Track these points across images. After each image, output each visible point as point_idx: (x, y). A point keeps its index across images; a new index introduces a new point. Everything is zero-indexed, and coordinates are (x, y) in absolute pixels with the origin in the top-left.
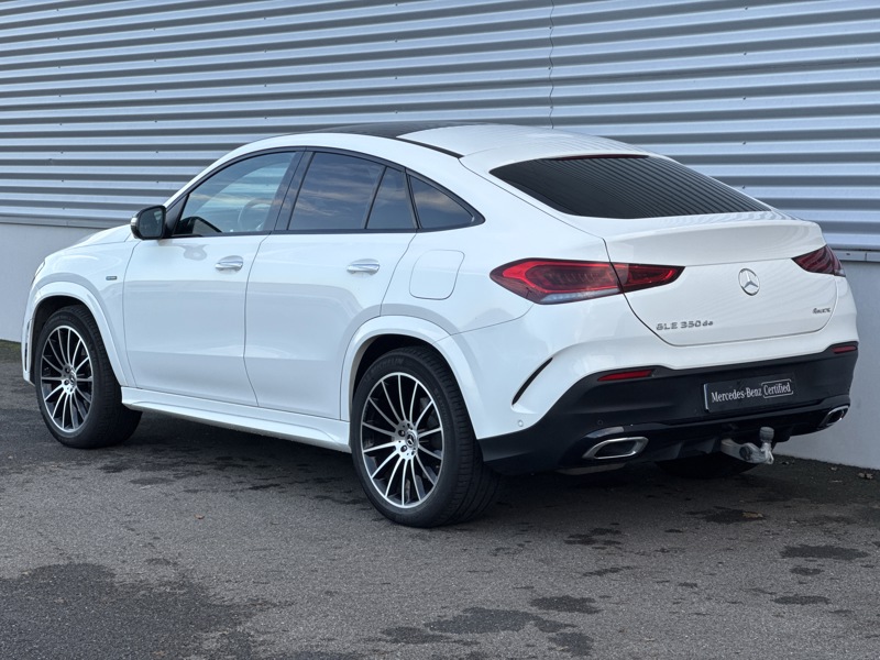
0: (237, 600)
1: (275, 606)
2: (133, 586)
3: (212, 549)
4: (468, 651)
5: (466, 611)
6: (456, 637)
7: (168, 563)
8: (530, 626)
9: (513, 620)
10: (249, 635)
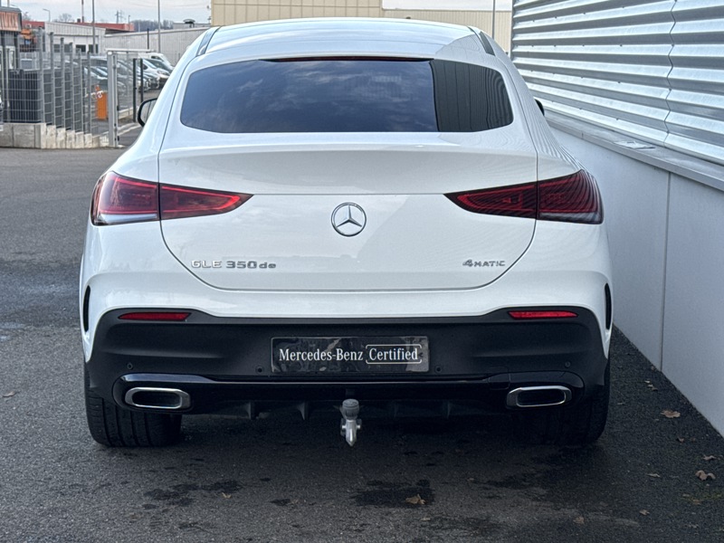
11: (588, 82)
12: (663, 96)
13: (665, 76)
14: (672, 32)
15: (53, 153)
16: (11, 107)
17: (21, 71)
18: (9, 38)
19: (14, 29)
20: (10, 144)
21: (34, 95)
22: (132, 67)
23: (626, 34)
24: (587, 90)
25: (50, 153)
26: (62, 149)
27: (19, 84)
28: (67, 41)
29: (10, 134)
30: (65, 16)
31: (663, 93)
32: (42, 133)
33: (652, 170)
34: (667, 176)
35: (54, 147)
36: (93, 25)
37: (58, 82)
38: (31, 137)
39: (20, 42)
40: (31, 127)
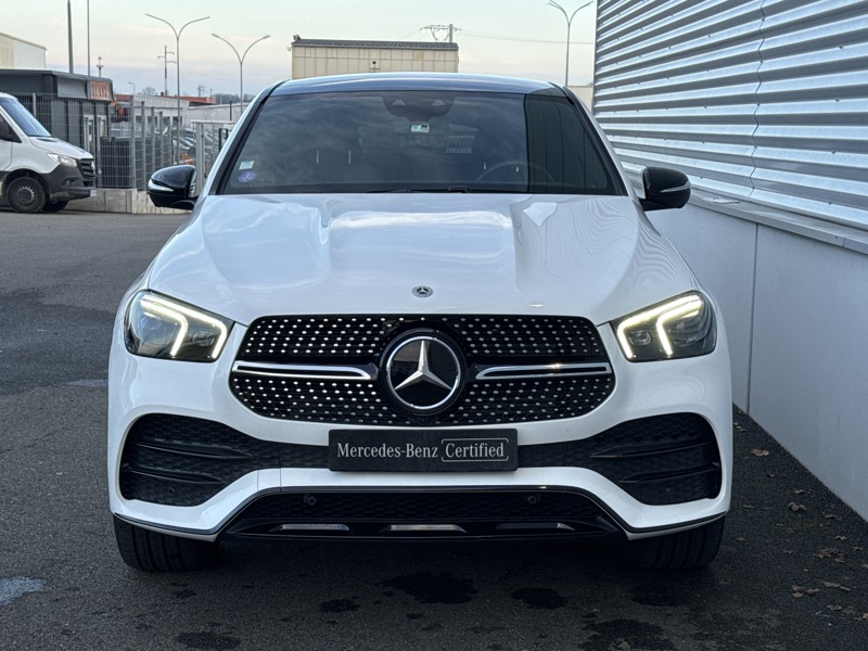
11: (671, 144)
12: (749, 154)
13: (751, 134)
14: (758, 92)
15: (145, 218)
16: (103, 173)
17: (113, 138)
18: (100, 107)
19: (105, 99)
20: (102, 209)
21: (127, 162)
22: (217, 139)
23: (711, 96)
24: (670, 152)
25: (141, 218)
26: (151, 214)
27: (111, 151)
28: (165, 114)
29: (102, 199)
30: (148, 89)
31: (749, 151)
32: (134, 198)
33: (738, 222)
34: (755, 227)
35: (145, 212)
36: (177, 97)
37: (149, 150)
38: (123, 202)
39: (111, 111)
40: (123, 192)
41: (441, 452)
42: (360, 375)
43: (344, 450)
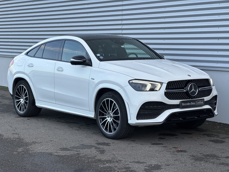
0: (29, 142)
1: (38, 143)
2: (7, 138)
3: (28, 131)
4: (77, 152)
5: (80, 145)
6: (76, 150)
7: (17, 134)
8: (93, 148)
9: (91, 147)
10: (29, 148)
41: (196, 103)
42: (184, 91)
43: (183, 104)
